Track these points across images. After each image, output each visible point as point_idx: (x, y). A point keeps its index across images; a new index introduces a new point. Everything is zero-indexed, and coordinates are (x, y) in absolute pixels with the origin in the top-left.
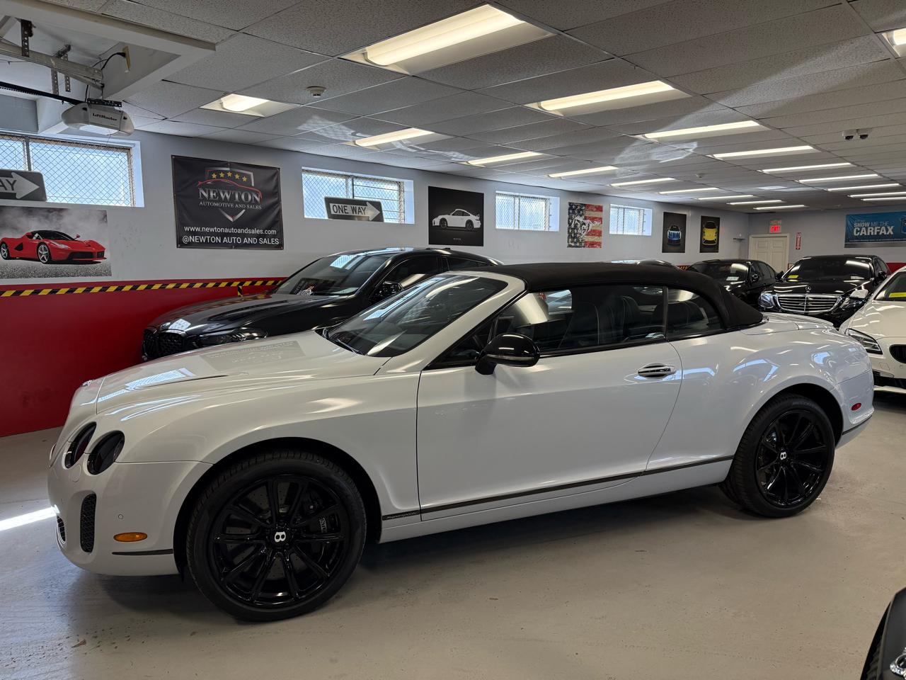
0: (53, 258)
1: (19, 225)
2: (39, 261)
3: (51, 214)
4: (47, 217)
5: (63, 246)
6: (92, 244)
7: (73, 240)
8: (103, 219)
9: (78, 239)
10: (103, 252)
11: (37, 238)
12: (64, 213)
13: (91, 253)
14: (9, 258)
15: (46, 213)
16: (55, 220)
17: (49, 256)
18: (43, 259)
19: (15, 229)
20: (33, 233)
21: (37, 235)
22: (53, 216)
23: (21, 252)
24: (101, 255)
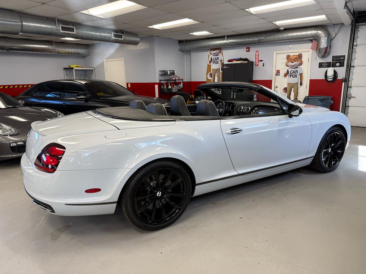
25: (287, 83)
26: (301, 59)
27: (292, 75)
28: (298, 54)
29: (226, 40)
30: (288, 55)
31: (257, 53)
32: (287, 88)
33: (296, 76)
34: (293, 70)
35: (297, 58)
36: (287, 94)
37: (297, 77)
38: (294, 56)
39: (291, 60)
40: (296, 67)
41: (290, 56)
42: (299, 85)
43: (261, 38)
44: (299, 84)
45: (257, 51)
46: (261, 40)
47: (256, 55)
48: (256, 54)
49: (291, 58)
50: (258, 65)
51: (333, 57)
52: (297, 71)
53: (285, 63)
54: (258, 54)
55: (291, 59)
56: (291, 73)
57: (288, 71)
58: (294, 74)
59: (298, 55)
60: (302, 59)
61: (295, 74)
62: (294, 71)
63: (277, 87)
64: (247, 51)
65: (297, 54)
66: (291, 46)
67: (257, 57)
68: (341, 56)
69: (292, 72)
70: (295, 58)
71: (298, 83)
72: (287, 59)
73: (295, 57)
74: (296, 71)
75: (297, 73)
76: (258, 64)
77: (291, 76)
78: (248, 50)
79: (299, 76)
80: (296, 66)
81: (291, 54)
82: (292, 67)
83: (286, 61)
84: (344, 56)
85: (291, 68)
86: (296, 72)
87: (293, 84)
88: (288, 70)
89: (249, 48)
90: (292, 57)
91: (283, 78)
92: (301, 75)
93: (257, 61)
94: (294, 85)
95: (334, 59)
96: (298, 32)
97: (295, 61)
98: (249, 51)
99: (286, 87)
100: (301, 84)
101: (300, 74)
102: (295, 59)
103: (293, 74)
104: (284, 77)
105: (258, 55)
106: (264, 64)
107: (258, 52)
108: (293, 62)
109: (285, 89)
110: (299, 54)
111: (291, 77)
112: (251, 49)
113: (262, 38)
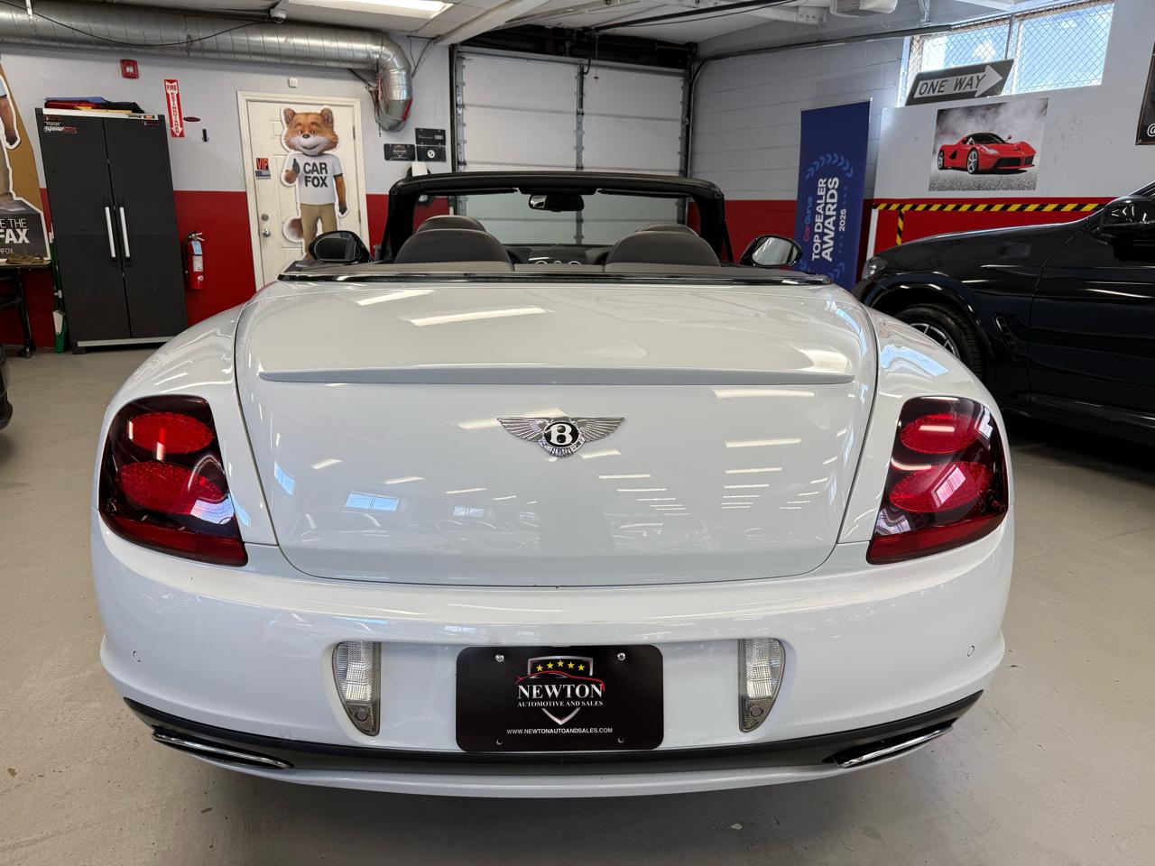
0: (980, 167)
1: (958, 130)
2: (966, 170)
3: (988, 112)
4: (984, 116)
5: (992, 152)
6: (1024, 146)
7: (1004, 142)
8: (1042, 111)
9: (1009, 141)
10: (1032, 158)
11: (971, 144)
12: (1001, 109)
13: (1019, 159)
14: (943, 168)
15: (983, 112)
16: (991, 118)
17: (977, 164)
18: (971, 169)
19: (954, 134)
20: (968, 138)
21: (971, 139)
22: (990, 114)
23: (955, 161)
24: (1029, 162)
25: (299, 205)
26: (332, 127)
27: (310, 177)
28: (319, 112)
29: (30, 11)
30: (289, 110)
31: (172, 88)
32: (300, 220)
33: (324, 183)
34: (311, 161)
35: (318, 122)
36: (303, 240)
37: (326, 186)
38: (307, 114)
39: (299, 128)
40: (321, 154)
41: (294, 114)
42: (338, 213)
43: (196, 35)
44: (337, 208)
45: (171, 81)
46: (198, 43)
47: (168, 95)
48: (169, 92)
49: (299, 121)
50: (182, 135)
51: (418, 131)
52: (324, 167)
53: (283, 138)
54: (176, 92)
55: (300, 124)
56: (307, 170)
57: (296, 165)
58: (315, 174)
59: (321, 115)
60: (335, 129)
61: (318, 176)
62: (314, 164)
63: (265, 218)
64: (126, 75)
65: (318, 110)
66: (294, 80)
67: (174, 103)
68: (435, 132)
69: (311, 168)
70: (313, 123)
71: (333, 204)
72: (288, 123)
73: (311, 119)
74: (321, 164)
75: (324, 171)
76: (180, 129)
77: (307, 181)
78: (130, 70)
79: (331, 182)
80: (317, 150)
81: (298, 109)
82: (305, 151)
83: (286, 129)
84: (443, 132)
85: (305, 154)
86: (321, 168)
87: (318, 209)
88: (295, 160)
89: (134, 64)
90: (302, 120)
91: (282, 187)
92: (338, 178)
93: (176, 118)
94: (321, 212)
95: (420, 137)
96: (327, 38)
97: (314, 132)
98: (134, 76)
99: (299, 217)
100: (343, 210)
101: (335, 177)
102: (314, 127)
103: (312, 176)
104: (288, 184)
105: (178, 95)
106: (204, 131)
107: (175, 84)
108: (308, 136)
109: (296, 225)
110: (323, 111)
111: (310, 184)
112: (141, 68)
113: (201, 33)
